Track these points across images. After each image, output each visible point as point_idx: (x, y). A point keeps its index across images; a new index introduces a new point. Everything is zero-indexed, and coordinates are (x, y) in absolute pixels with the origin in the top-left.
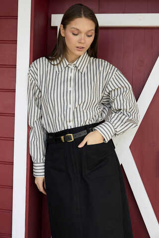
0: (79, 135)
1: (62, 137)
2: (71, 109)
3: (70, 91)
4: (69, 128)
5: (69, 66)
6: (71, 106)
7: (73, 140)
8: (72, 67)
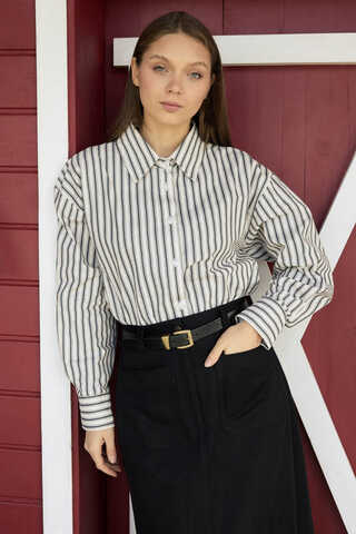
0: (205, 331)
1: (166, 339)
2: (179, 269)
3: (171, 226)
4: (179, 315)
5: (160, 163)
6: (177, 263)
7: (192, 344)
8: (166, 166)
